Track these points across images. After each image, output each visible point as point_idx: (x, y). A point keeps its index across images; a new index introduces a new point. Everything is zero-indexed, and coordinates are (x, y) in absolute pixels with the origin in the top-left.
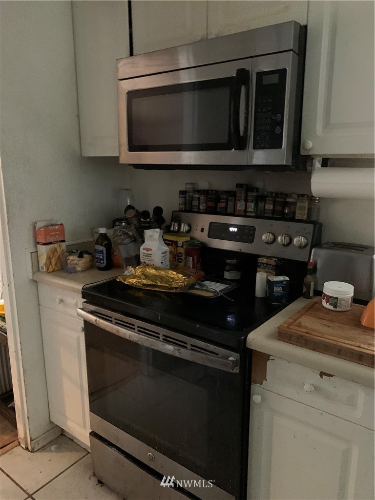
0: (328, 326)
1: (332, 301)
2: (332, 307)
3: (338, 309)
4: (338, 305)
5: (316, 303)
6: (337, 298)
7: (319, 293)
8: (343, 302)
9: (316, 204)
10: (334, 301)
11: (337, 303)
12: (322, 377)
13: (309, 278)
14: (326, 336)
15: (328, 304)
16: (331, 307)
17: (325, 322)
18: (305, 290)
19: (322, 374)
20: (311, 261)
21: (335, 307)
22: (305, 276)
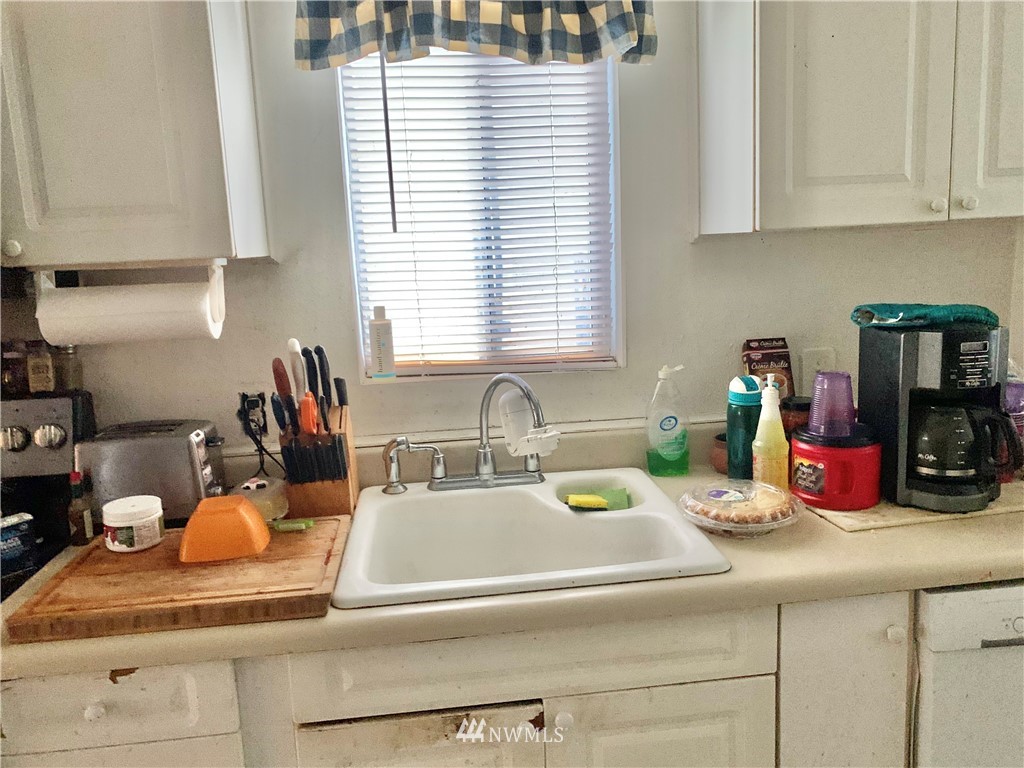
0: (116, 584)
1: (122, 535)
2: (124, 546)
3: (137, 547)
4: (136, 539)
5: (97, 547)
6: (131, 528)
7: (99, 528)
8: (144, 532)
9: (71, 356)
10: (127, 534)
11: (132, 538)
12: (115, 682)
13: (78, 504)
14: (111, 603)
15: (116, 543)
16: (124, 548)
17: (109, 578)
18: (73, 529)
19: (115, 675)
20: (77, 470)
21: (131, 545)
22: (70, 502)
